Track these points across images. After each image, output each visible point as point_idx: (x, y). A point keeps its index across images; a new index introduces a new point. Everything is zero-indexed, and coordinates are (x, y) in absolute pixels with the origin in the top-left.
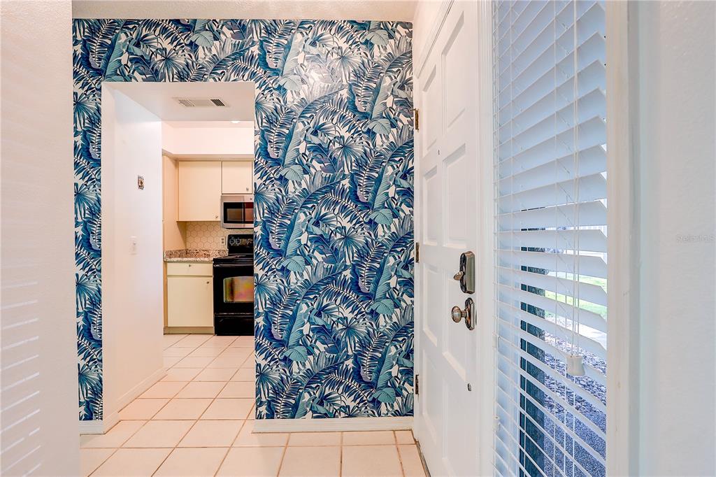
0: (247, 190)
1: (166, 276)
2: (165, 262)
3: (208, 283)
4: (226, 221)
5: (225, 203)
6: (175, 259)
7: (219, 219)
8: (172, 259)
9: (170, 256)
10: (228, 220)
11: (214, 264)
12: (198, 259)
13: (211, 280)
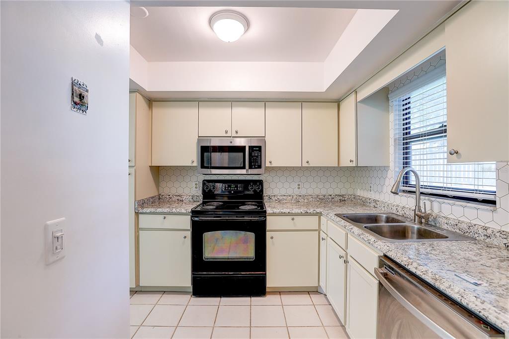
0: (226, 132)
1: (137, 229)
2: (137, 214)
3: (185, 237)
4: (203, 167)
5: (202, 147)
6: (148, 210)
7: (195, 164)
8: (145, 210)
9: (142, 205)
10: (205, 165)
11: (192, 217)
12: (174, 210)
13: (189, 234)
